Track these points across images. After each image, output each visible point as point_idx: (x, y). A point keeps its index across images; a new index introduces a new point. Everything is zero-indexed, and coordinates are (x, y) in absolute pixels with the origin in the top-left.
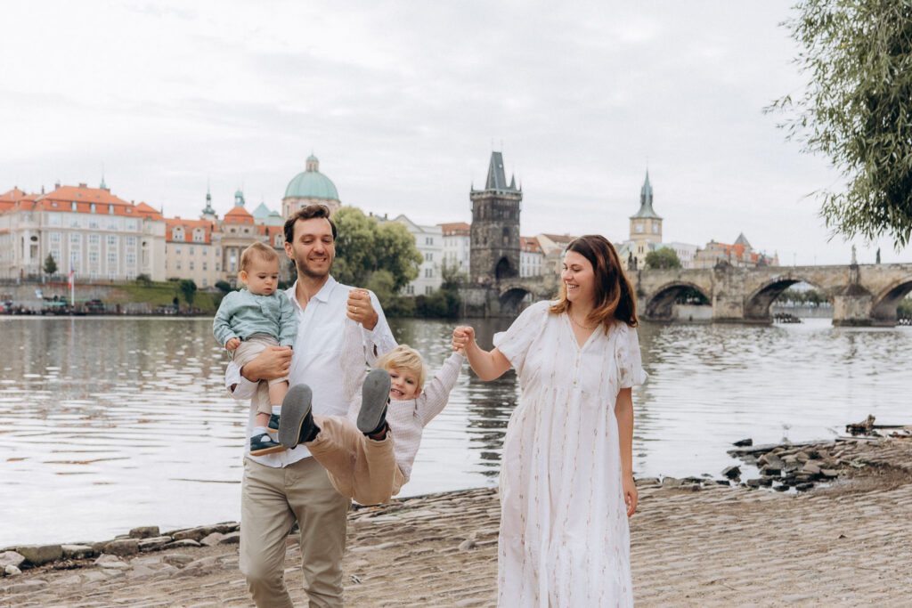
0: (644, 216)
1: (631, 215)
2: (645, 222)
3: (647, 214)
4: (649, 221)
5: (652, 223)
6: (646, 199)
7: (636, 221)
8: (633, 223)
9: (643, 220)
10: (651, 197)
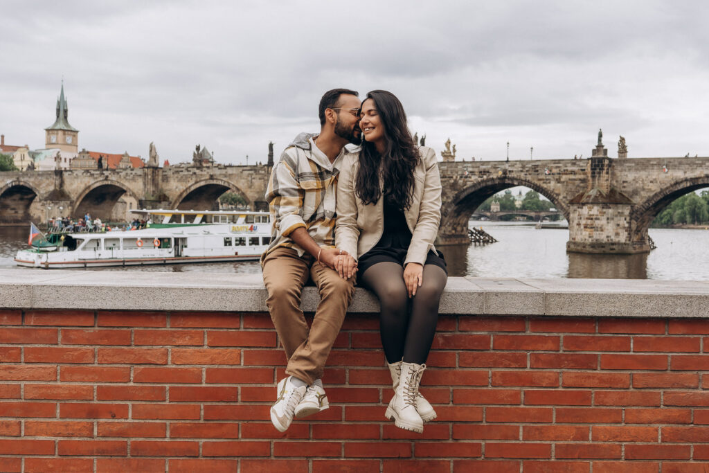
0: (56, 128)
1: (47, 127)
2: (57, 134)
3: (61, 126)
4: (60, 133)
5: (64, 134)
6: (62, 112)
7: (51, 132)
8: (48, 134)
9: (55, 132)
10: (66, 111)
